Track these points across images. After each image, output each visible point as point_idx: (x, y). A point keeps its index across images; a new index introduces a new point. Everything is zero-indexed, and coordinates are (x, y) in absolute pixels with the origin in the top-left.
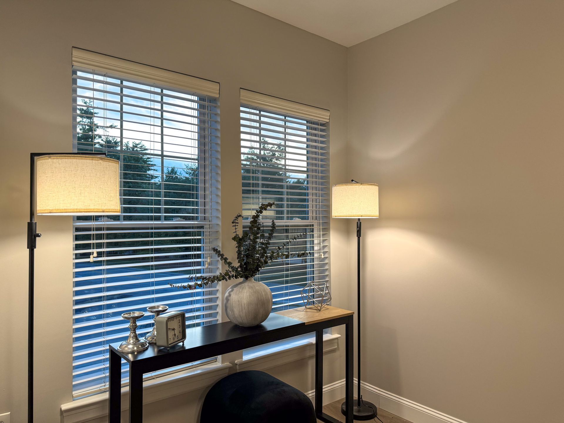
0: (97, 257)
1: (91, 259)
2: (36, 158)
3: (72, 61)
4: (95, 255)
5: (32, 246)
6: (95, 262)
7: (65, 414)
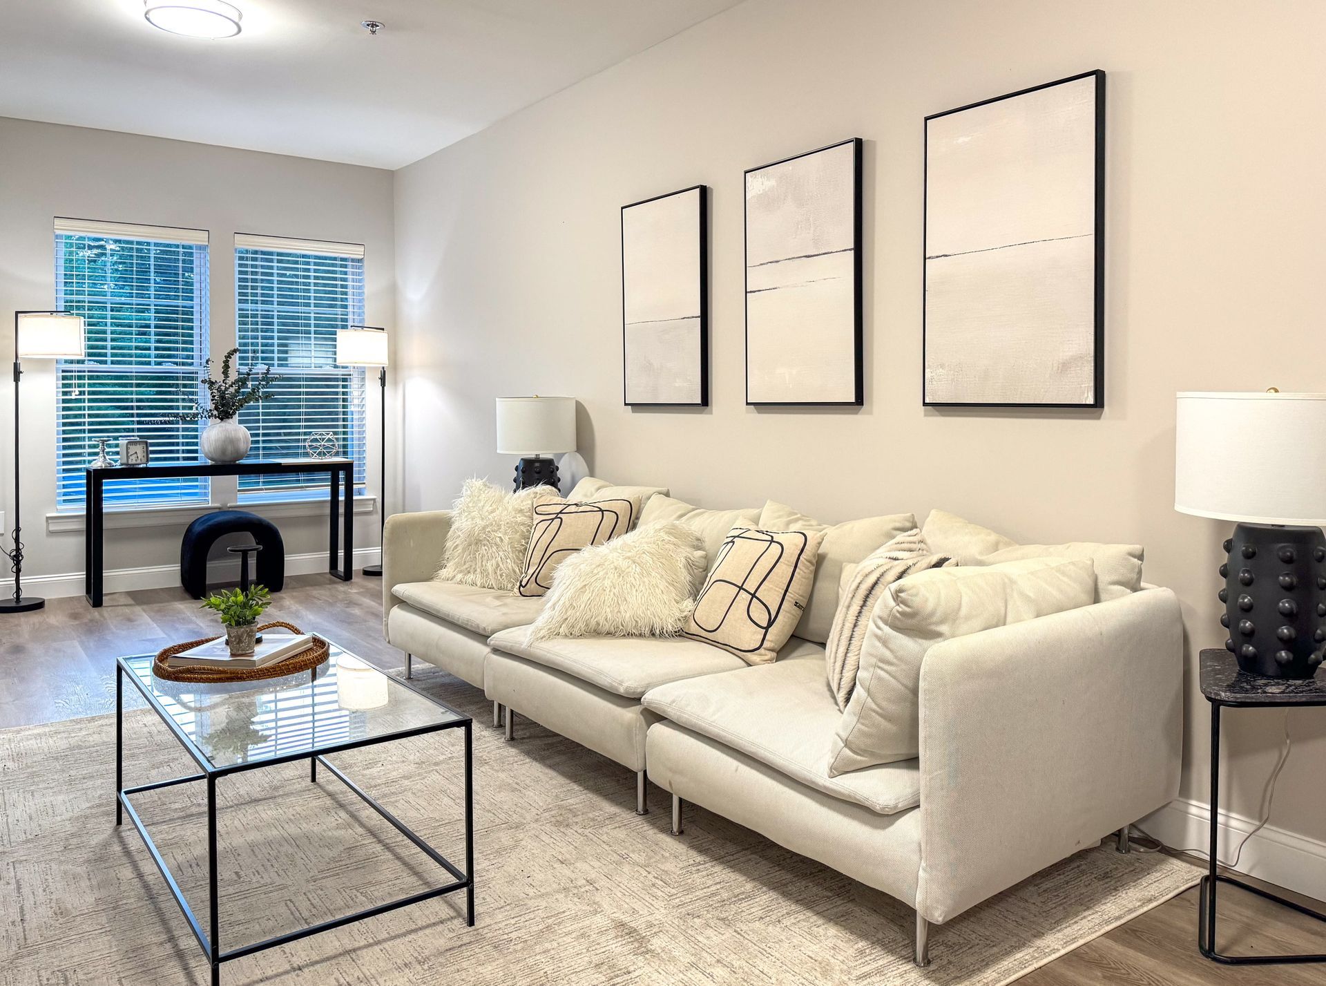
0: (79, 395)
1: (73, 397)
2: (19, 315)
3: (54, 229)
4: (77, 393)
5: (17, 379)
6: (76, 399)
7: (50, 521)
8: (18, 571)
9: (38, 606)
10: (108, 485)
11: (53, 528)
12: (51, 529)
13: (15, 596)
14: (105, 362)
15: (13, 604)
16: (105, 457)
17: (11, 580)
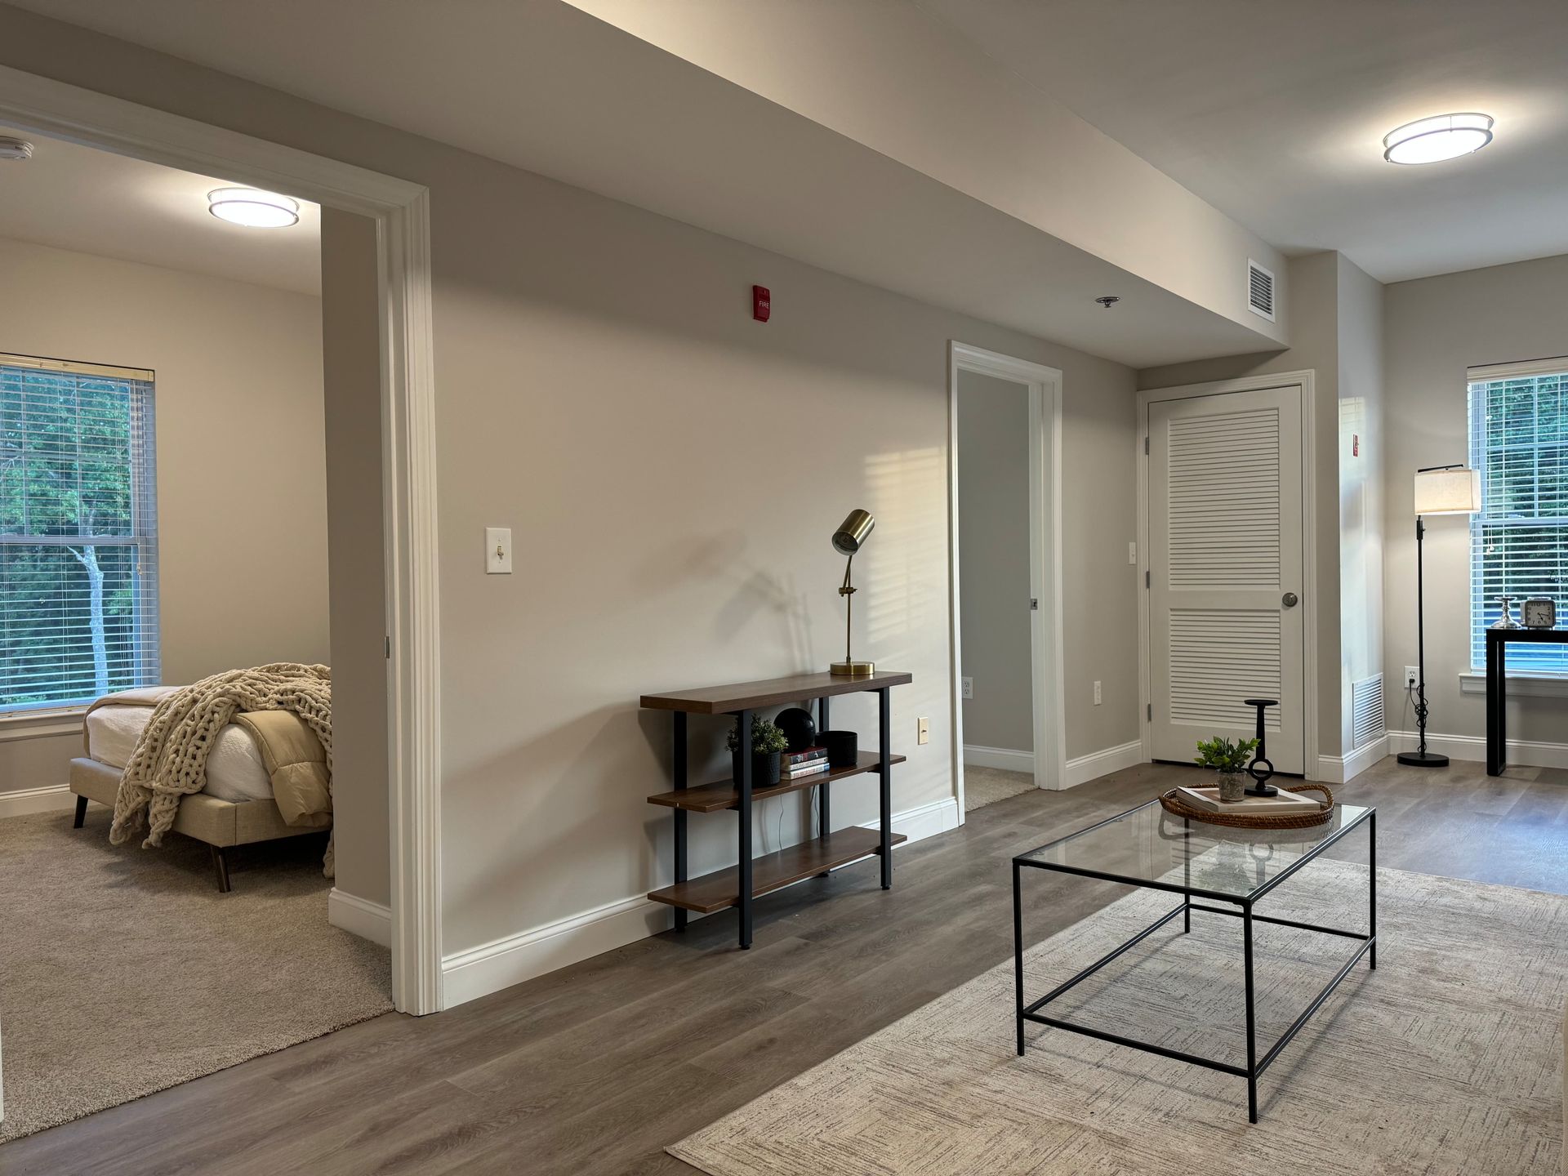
5: (1420, 537)
7: (1463, 681)
8: (1423, 727)
9: (1442, 763)
10: (1510, 647)
11: (1465, 688)
12: (1464, 689)
13: (1420, 750)
14: (1532, 515)
15: (1418, 758)
16: (1508, 617)
17: (1416, 735)
